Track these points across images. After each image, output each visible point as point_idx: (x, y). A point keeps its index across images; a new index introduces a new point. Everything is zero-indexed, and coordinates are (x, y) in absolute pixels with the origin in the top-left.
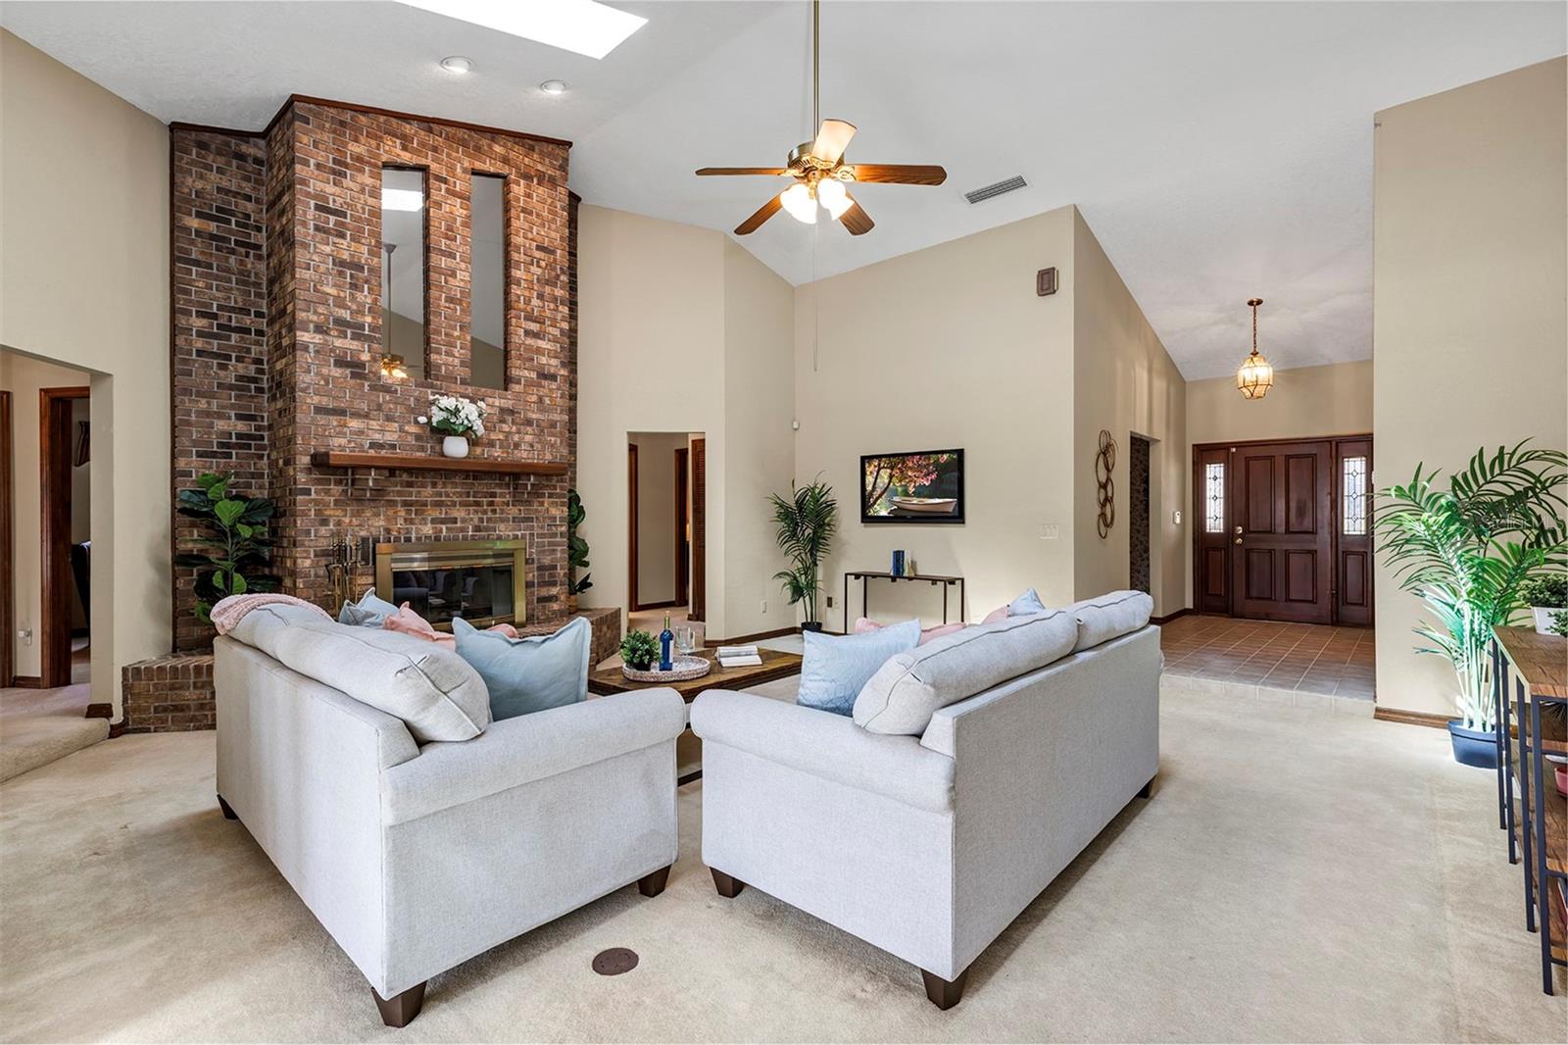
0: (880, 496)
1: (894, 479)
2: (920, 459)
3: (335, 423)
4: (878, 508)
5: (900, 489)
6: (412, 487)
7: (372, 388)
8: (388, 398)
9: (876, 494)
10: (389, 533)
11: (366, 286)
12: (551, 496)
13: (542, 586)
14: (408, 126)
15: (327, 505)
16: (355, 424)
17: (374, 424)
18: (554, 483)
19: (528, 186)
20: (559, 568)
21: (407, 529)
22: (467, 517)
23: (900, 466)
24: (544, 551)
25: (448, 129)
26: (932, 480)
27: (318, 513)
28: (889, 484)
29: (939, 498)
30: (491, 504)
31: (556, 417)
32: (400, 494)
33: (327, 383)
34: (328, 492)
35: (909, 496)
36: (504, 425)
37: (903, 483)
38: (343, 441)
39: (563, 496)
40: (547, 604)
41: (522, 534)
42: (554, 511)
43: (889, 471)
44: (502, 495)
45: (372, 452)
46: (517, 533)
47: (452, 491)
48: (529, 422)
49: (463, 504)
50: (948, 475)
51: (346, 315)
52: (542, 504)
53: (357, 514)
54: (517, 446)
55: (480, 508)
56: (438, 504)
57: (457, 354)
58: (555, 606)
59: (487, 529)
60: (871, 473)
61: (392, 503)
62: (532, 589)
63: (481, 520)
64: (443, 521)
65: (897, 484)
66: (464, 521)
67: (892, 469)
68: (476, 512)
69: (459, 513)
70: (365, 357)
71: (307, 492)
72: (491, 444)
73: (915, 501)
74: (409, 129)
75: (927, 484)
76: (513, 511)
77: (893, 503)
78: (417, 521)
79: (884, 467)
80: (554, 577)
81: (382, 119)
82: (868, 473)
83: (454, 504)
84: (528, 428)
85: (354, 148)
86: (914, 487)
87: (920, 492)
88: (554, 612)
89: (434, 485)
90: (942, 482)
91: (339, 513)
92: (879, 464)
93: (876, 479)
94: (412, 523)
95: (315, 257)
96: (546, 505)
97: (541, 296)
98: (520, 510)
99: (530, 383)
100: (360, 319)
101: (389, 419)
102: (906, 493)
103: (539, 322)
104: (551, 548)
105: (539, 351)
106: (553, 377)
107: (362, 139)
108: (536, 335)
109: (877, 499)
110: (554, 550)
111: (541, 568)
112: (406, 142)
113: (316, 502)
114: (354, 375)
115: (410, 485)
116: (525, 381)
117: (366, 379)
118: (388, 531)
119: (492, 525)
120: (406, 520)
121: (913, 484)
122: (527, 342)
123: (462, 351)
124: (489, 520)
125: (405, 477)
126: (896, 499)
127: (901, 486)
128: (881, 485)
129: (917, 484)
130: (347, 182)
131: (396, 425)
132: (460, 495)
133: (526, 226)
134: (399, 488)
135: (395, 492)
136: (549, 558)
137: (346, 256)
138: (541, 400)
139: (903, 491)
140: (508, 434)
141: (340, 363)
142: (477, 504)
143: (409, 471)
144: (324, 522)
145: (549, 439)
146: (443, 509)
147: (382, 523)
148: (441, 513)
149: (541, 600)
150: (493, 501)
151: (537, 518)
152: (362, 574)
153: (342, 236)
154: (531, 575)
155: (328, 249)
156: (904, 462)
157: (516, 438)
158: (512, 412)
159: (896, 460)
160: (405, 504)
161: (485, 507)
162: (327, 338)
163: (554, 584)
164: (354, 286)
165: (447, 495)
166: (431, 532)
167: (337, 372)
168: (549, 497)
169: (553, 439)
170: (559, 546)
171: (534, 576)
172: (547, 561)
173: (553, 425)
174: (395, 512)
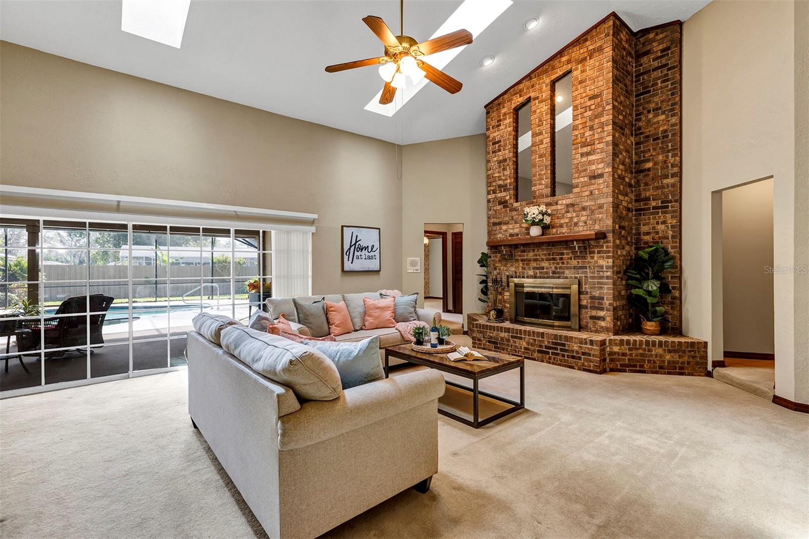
3: (498, 228)
6: (525, 252)
7: (510, 211)
8: (515, 213)
10: (516, 274)
11: (508, 167)
12: (599, 252)
13: (593, 309)
14: (521, 85)
15: (496, 262)
16: (504, 227)
17: (511, 226)
18: (601, 243)
19: (583, 66)
20: (605, 299)
21: (523, 272)
22: (549, 266)
24: (594, 288)
25: (538, 71)
27: (494, 265)
30: (561, 259)
31: (602, 201)
32: (520, 256)
33: (496, 213)
34: (496, 257)
36: (568, 214)
38: (501, 235)
39: (609, 252)
40: (597, 321)
41: (580, 276)
42: (602, 262)
44: (568, 254)
45: (510, 238)
46: (577, 275)
47: (542, 253)
48: (584, 209)
49: (547, 260)
51: (501, 182)
52: (593, 258)
53: (505, 266)
54: (576, 224)
55: (556, 262)
56: (536, 260)
57: (544, 183)
58: (603, 324)
59: (559, 273)
61: (517, 260)
62: (586, 310)
63: (556, 268)
64: (538, 268)
66: (547, 268)
68: (554, 264)
69: (545, 264)
70: (507, 198)
71: (490, 257)
72: (561, 226)
74: (521, 86)
76: (574, 262)
78: (527, 268)
80: (602, 304)
81: (512, 90)
83: (543, 260)
84: (583, 212)
85: (503, 111)
88: (602, 327)
89: (534, 251)
91: (500, 265)
94: (525, 269)
95: (492, 164)
96: (595, 258)
97: (591, 128)
98: (578, 262)
99: (585, 185)
100: (506, 182)
101: (516, 223)
103: (589, 145)
104: (599, 286)
105: (591, 163)
106: (601, 176)
107: (506, 105)
108: (588, 154)
110: (601, 287)
111: (593, 298)
112: (520, 93)
113: (493, 261)
114: (504, 207)
115: (524, 251)
116: (581, 184)
117: (508, 207)
118: (516, 273)
119: (561, 271)
120: (522, 268)
122: (582, 161)
123: (546, 180)
124: (560, 268)
125: (522, 248)
130: (502, 127)
131: (518, 225)
132: (545, 255)
133: (582, 91)
134: (520, 253)
135: (518, 254)
136: (598, 292)
137: (501, 158)
138: (591, 192)
140: (571, 218)
141: (500, 203)
142: (554, 259)
143: (523, 245)
144: (495, 269)
145: (598, 216)
146: (538, 262)
147: (514, 269)
148: (537, 264)
149: (592, 318)
150: (562, 258)
151: (590, 267)
152: (507, 291)
153: (500, 150)
154: (585, 301)
155: (495, 159)
157: (575, 220)
158: (573, 205)
160: (522, 260)
161: (558, 261)
162: (496, 195)
163: (602, 309)
164: (504, 169)
165: (539, 256)
166: (532, 274)
167: (499, 207)
168: (597, 253)
169: (600, 216)
170: (605, 284)
171: (587, 302)
172: (596, 293)
173: (601, 207)
174: (519, 264)
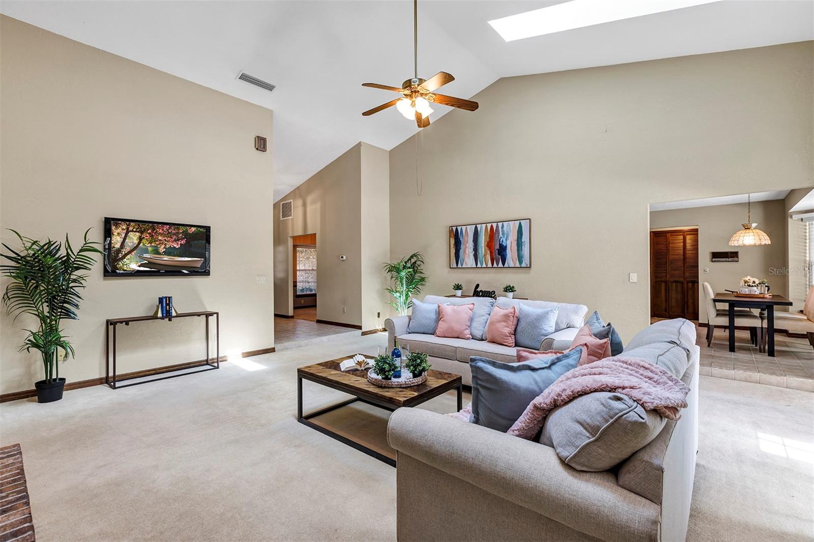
0: (130, 252)
1: (144, 241)
2: (170, 228)
4: (128, 262)
5: (150, 249)
9: (124, 251)
23: (150, 231)
26: (181, 244)
28: (139, 243)
29: (188, 257)
35: (160, 254)
37: (153, 244)
43: (138, 234)
50: (196, 242)
60: (118, 234)
65: (146, 244)
67: (142, 232)
73: (166, 258)
75: (177, 247)
77: (145, 259)
79: (132, 231)
82: (116, 234)
86: (165, 248)
87: (169, 252)
90: (191, 246)
92: (128, 229)
93: (125, 239)
102: (156, 252)
109: (126, 255)
121: (163, 246)
126: (145, 255)
127: (150, 246)
128: (131, 244)
129: (167, 246)
139: (153, 250)
156: (154, 229)
159: (146, 227)
